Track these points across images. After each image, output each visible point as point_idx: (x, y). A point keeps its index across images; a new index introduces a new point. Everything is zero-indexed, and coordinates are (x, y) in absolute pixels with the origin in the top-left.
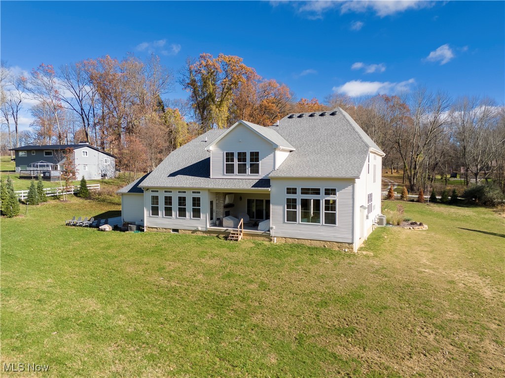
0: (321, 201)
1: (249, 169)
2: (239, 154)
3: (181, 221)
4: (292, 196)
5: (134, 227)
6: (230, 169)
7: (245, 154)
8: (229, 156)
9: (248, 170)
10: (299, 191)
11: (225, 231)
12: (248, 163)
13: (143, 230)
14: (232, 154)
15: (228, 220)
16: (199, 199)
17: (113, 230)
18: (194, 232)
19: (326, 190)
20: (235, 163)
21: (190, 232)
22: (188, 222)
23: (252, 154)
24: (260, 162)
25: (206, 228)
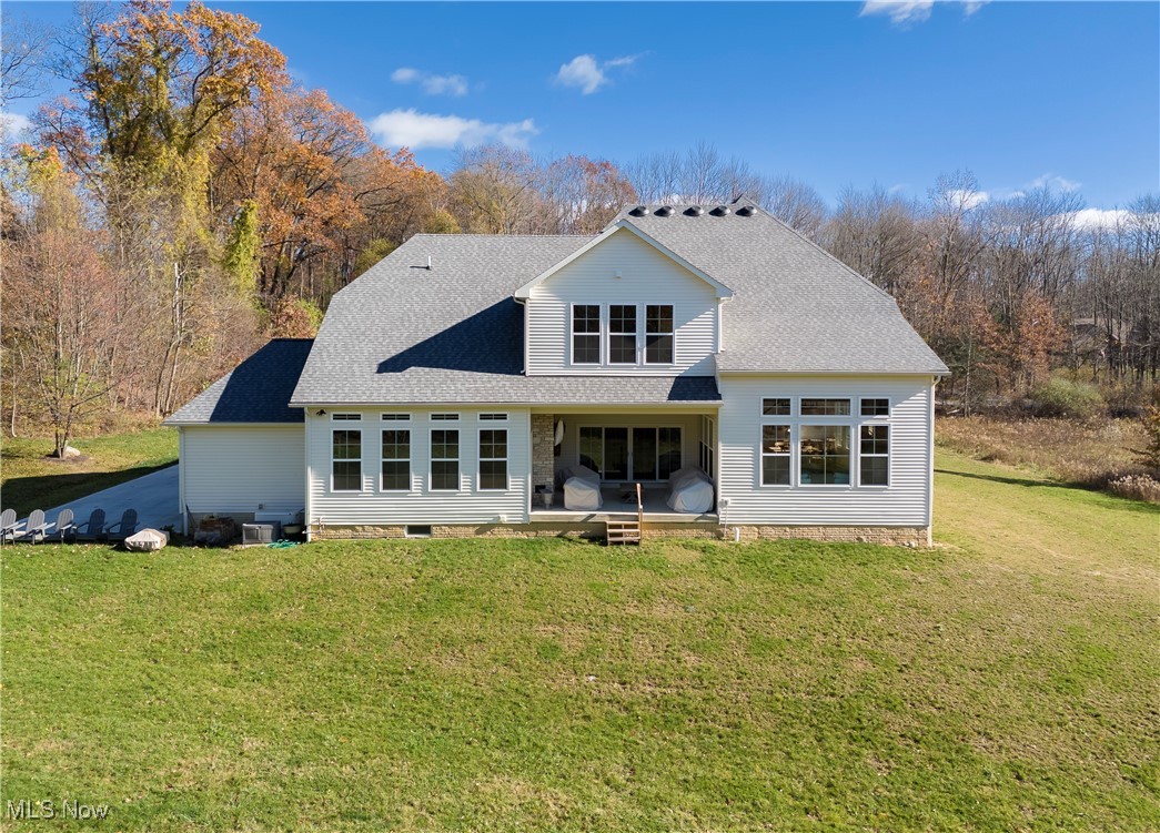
0: (853, 431)
1: (645, 349)
2: (615, 310)
3: (440, 500)
4: (776, 420)
5: (267, 530)
6: (586, 351)
7: (631, 310)
8: (585, 317)
9: (642, 351)
10: (796, 406)
11: (584, 521)
12: (641, 333)
13: (303, 539)
14: (595, 310)
15: (580, 488)
16: (502, 435)
17: (169, 544)
18: (482, 529)
19: (864, 402)
20: (601, 334)
21: (472, 530)
22: (468, 503)
23: (652, 310)
24: (676, 334)
25: (526, 515)
